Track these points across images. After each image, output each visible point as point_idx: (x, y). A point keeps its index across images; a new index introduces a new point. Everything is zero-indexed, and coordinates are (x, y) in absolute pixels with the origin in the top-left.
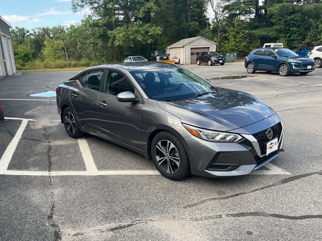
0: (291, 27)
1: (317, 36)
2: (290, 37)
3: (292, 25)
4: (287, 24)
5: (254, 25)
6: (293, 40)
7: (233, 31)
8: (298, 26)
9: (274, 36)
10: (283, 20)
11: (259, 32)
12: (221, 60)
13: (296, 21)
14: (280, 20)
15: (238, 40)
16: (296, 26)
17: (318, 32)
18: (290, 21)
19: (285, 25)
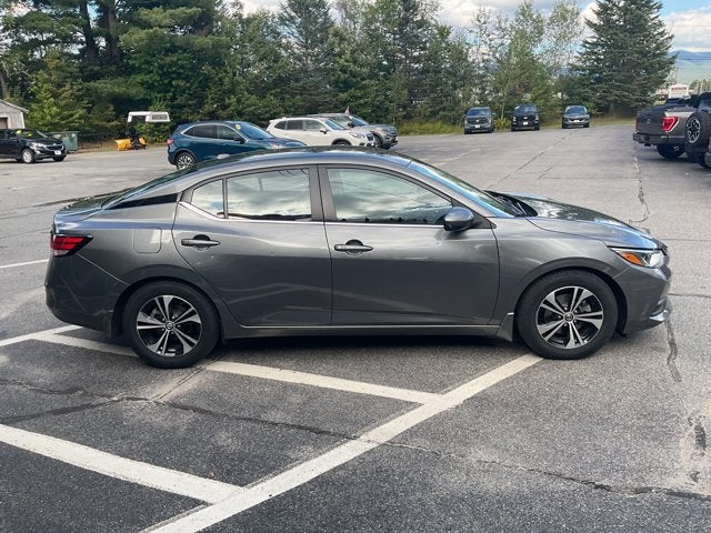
0: (173, 79)
1: (223, 100)
2: (173, 99)
3: (173, 76)
4: (165, 72)
5: (92, 70)
6: (181, 107)
7: (46, 81)
8: (187, 79)
9: (142, 96)
10: (156, 64)
11: (109, 86)
12: (57, 148)
13: (182, 67)
14: (147, 62)
15: (64, 102)
16: (184, 79)
17: (224, 93)
18: (170, 66)
19: (160, 75)
